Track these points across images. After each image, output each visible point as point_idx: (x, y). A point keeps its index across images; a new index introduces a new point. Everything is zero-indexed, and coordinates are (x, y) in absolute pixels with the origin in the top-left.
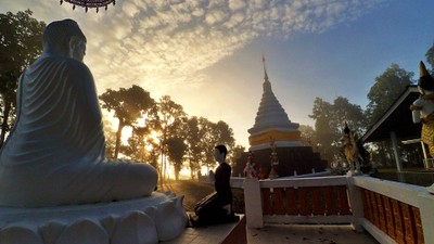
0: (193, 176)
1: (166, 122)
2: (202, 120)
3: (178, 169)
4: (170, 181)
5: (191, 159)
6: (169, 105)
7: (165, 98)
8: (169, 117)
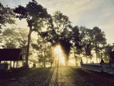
0: (77, 64)
1: (58, 28)
2: (81, 28)
3: (67, 59)
4: (62, 66)
5: (75, 53)
6: (60, 17)
7: (57, 13)
8: (60, 25)
